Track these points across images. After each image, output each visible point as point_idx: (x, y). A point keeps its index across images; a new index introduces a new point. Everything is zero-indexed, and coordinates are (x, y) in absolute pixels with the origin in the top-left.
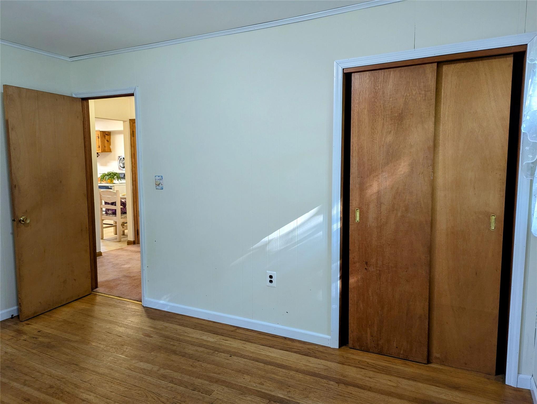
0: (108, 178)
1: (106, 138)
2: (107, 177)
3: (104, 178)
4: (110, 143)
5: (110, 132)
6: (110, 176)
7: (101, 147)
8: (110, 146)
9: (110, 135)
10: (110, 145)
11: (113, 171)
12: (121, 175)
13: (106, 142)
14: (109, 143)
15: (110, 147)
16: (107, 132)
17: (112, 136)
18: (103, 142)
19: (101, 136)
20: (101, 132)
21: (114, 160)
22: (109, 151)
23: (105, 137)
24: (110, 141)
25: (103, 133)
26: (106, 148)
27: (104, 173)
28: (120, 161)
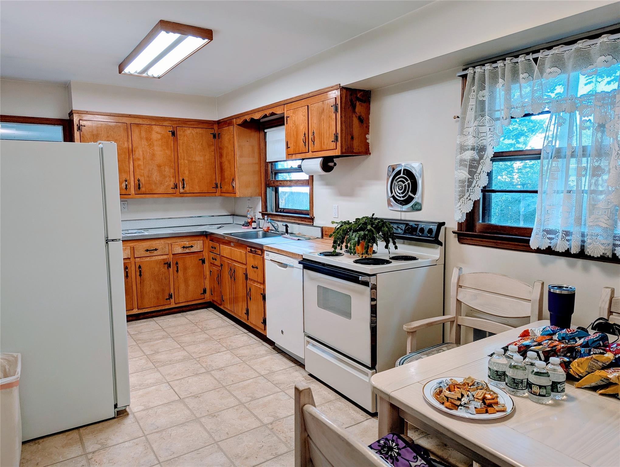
0: (356, 239)
1: (357, 110)
2: (355, 237)
3: (344, 238)
4: (368, 127)
5: (370, 91)
6: (362, 233)
7: (341, 136)
8: (367, 136)
9: (369, 102)
10: (367, 132)
11: (373, 215)
12: (395, 226)
13: (356, 121)
14: (365, 125)
15: (366, 139)
16: (360, 91)
17: (373, 106)
18: (346, 123)
19: (343, 105)
20: (345, 91)
21: (376, 177)
22: (363, 150)
23: (354, 107)
24: (368, 119)
25: (349, 93)
26: (356, 143)
27: (345, 223)
28: (395, 182)
